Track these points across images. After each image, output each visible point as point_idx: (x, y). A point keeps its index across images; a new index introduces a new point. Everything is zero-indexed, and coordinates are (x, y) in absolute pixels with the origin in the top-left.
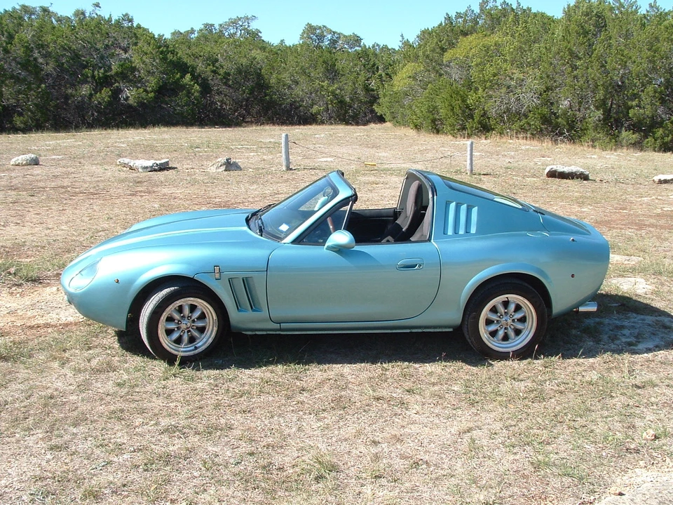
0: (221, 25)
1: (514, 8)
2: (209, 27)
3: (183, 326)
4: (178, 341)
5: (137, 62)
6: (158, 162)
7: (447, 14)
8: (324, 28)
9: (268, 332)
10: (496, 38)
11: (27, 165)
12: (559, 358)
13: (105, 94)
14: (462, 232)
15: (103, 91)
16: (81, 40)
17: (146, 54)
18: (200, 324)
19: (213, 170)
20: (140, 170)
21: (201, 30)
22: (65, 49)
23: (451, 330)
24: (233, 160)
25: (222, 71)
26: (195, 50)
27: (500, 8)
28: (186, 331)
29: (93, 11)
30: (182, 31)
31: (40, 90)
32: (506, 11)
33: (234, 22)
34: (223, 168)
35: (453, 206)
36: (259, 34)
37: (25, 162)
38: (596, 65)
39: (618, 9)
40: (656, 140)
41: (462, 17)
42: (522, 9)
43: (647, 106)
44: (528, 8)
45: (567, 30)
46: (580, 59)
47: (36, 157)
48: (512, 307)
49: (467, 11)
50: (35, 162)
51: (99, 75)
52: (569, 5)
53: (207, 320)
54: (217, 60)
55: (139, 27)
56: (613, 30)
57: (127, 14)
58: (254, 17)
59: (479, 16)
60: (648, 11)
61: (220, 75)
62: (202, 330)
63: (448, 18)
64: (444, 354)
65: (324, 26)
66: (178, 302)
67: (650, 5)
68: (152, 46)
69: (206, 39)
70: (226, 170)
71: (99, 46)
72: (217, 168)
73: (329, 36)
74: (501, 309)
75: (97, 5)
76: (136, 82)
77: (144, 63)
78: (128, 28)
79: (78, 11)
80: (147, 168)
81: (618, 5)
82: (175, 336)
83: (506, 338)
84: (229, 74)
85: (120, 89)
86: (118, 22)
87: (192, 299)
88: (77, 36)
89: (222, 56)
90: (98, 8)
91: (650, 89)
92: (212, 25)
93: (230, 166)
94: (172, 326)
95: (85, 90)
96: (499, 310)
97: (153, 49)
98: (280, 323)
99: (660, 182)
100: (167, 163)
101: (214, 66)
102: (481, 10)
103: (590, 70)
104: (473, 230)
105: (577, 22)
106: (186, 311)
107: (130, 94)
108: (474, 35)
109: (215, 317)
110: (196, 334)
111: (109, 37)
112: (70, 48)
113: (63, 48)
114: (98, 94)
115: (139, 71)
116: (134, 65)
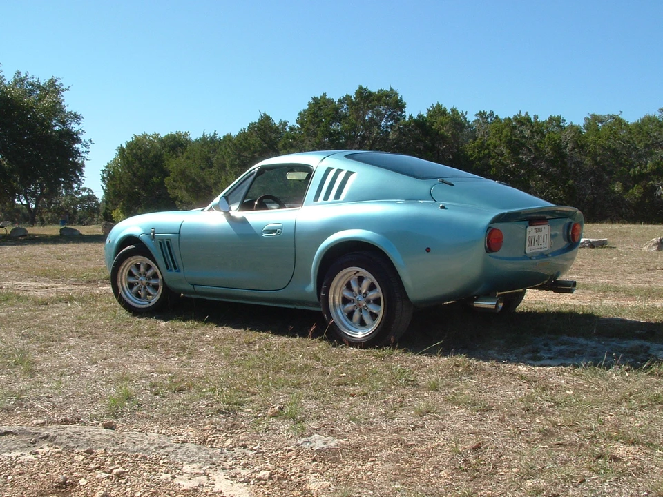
3: (140, 282)
6: (591, 240)
13: (637, 191)
14: (331, 198)
15: (634, 188)
18: (154, 282)
19: (645, 249)
28: (142, 287)
34: (655, 248)
35: (332, 172)
51: (634, 172)
70: (658, 250)
72: (650, 247)
74: (354, 285)
79: (645, 116)
82: (134, 289)
83: (363, 322)
93: (662, 246)
94: (132, 281)
95: (617, 187)
98: (193, 286)
100: (604, 242)
104: (342, 197)
110: (149, 290)
111: (651, 137)
112: (609, 147)
113: (603, 147)
114: (631, 191)
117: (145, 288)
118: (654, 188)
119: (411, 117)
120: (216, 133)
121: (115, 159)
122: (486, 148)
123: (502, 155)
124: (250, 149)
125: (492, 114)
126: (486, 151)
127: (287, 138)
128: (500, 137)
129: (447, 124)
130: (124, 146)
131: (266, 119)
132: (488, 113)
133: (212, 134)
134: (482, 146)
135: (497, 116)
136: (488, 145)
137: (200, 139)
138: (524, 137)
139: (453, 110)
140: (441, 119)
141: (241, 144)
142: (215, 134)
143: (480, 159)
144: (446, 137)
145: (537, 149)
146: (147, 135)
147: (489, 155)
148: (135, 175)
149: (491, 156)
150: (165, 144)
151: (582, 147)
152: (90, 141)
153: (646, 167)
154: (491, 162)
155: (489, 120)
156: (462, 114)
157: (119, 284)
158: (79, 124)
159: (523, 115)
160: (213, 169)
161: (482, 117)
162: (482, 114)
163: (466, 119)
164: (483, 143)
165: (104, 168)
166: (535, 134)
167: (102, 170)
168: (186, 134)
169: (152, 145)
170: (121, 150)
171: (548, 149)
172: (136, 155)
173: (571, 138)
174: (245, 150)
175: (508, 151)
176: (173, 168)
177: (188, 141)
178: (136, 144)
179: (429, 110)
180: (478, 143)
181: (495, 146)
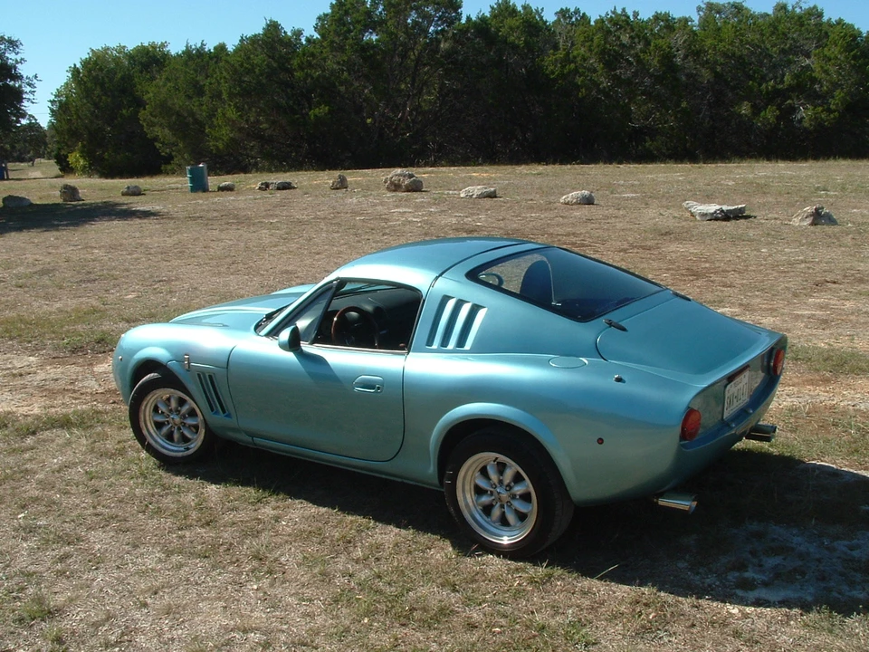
3: (172, 420)
4: (169, 437)
5: (818, 71)
6: (725, 208)
11: (576, 203)
13: (770, 114)
14: (451, 344)
15: (768, 110)
16: (749, 43)
17: (829, 60)
18: (191, 422)
19: (796, 222)
20: (698, 218)
22: (728, 57)
24: (826, 210)
28: (176, 427)
34: (809, 221)
35: (450, 305)
37: (575, 201)
47: (590, 195)
50: (588, 201)
51: (767, 88)
53: (199, 418)
57: (815, 7)
62: (194, 429)
68: (839, 48)
70: (814, 224)
72: (802, 220)
76: (815, 97)
77: (826, 72)
78: (816, 25)
79: (778, 4)
80: (704, 215)
82: (166, 431)
83: (503, 521)
85: (795, 107)
86: (802, 16)
88: (744, 39)
93: (818, 217)
94: (159, 418)
95: (745, 109)
96: (490, 474)
97: (841, 53)
98: (252, 437)
100: (741, 210)
104: (469, 344)
106: (173, 403)
107: (805, 113)
110: (188, 433)
111: (788, 39)
112: (734, 54)
113: (725, 55)
114: (762, 114)
115: (820, 82)
116: (813, 75)
117: (179, 429)
118: (793, 110)
119: (469, 19)
120: (204, 43)
121: (66, 84)
122: (572, 62)
123: (595, 71)
124: (255, 72)
125: (577, 11)
126: (572, 66)
127: (304, 55)
128: (590, 46)
129: (518, 28)
130: (78, 65)
131: (273, 27)
132: (572, 10)
133: (199, 45)
134: (567, 59)
135: (584, 14)
136: (575, 57)
137: (183, 52)
138: (623, 46)
139: (526, 7)
140: (510, 22)
141: (242, 65)
142: (202, 44)
143: (563, 76)
144: (518, 46)
145: (639, 61)
146: (108, 49)
147: (576, 71)
148: (96, 105)
149: (579, 72)
150: (134, 61)
151: (697, 54)
152: (36, 77)
153: (782, 82)
154: (579, 80)
155: (574, 19)
156: (537, 11)
157: (142, 424)
158: (17, 54)
159: (619, 11)
160: (205, 99)
161: (564, 16)
162: (563, 13)
163: (541, 18)
164: (568, 54)
165: (52, 98)
166: (636, 40)
167: (50, 101)
168: (163, 45)
169: (117, 64)
170: (75, 71)
171: (655, 62)
172: (96, 78)
173: (684, 42)
174: (247, 74)
175: (602, 65)
176: (150, 99)
177: (166, 56)
178: (96, 63)
179: (492, 8)
180: (561, 54)
181: (584, 59)
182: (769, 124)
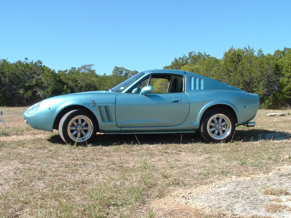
0: (78, 68)
1: (203, 55)
2: (74, 69)
3: (78, 129)
4: (76, 136)
5: (43, 80)
7: (175, 58)
8: (122, 69)
9: (115, 133)
10: (196, 66)
12: (242, 142)
13: (30, 93)
14: (197, 88)
15: (29, 92)
16: (20, 70)
17: (48, 76)
18: (86, 128)
21: (70, 70)
23: (195, 132)
25: (79, 85)
26: (68, 77)
27: (197, 55)
28: (79, 131)
29: (25, 61)
30: (62, 71)
31: (2, 90)
32: (200, 56)
33: (84, 67)
35: (193, 79)
36: (95, 72)
38: (239, 74)
39: (246, 52)
40: (265, 105)
41: (181, 59)
42: (206, 55)
43: (261, 91)
44: (209, 55)
45: (226, 61)
46: (232, 72)
48: (221, 120)
49: (183, 57)
51: (27, 85)
52: (226, 52)
53: (89, 127)
54: (77, 81)
55: (44, 66)
56: (244, 60)
57: (39, 60)
58: (93, 65)
59: (188, 59)
60: (258, 53)
61: (78, 87)
62: (86, 131)
63: (176, 60)
64: (193, 139)
65: (122, 68)
66: (76, 117)
67: (259, 50)
68: (50, 73)
69: (73, 73)
71: (28, 73)
73: (125, 72)
74: (216, 121)
75: (26, 59)
76: (43, 88)
77: (47, 80)
78: (40, 66)
81: (246, 50)
82: (75, 133)
83: (219, 134)
84: (82, 87)
85: (36, 91)
86: (36, 63)
87: (82, 116)
88: (19, 69)
89: (79, 79)
90: (27, 60)
91: (261, 83)
92: (75, 68)
94: (73, 128)
95: (21, 91)
96: (215, 121)
98: (121, 127)
99: (270, 116)
101: (76, 83)
102: (190, 56)
103: (236, 77)
104: (202, 88)
105: (230, 57)
106: (80, 122)
107: (40, 93)
108: (187, 65)
109: (92, 125)
110: (84, 133)
111: (32, 70)
112: (15, 74)
113: (12, 73)
114: (27, 93)
115: (44, 84)
116: (42, 81)
118: (36, 92)
153: (32, 83)
157: (68, 130)
182: (29, 96)
